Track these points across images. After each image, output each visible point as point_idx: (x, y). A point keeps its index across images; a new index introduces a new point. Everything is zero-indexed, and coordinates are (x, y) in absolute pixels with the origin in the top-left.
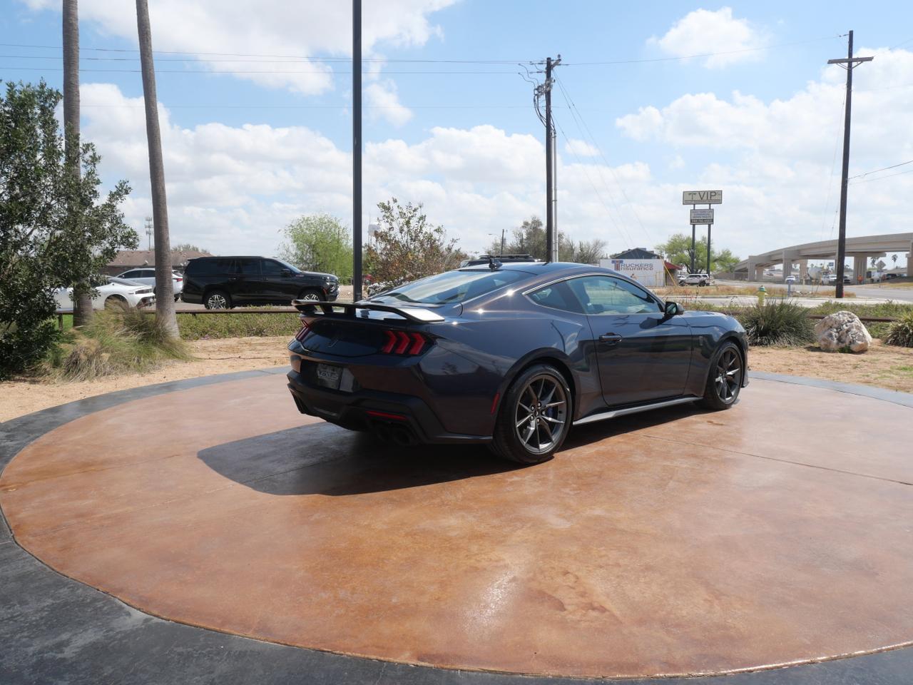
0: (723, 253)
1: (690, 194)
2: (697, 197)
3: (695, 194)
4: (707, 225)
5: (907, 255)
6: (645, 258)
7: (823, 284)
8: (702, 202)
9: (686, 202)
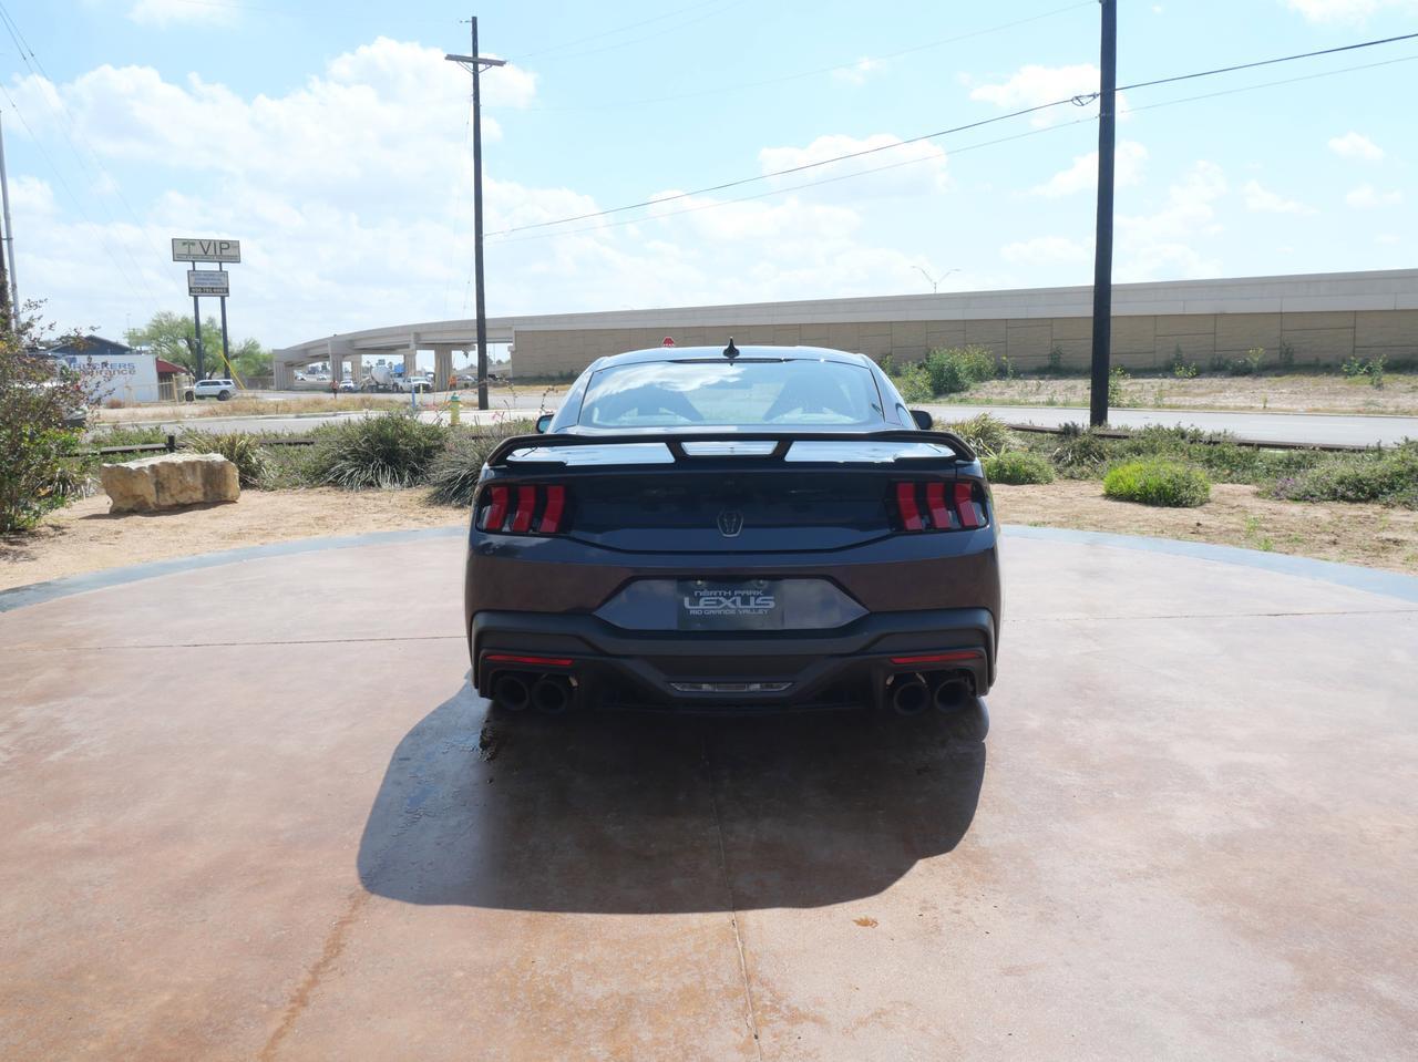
0: (247, 344)
1: (184, 244)
2: (197, 250)
3: (193, 244)
4: (219, 299)
5: (509, 347)
6: (113, 353)
7: (400, 391)
8: (206, 257)
9: (177, 258)
